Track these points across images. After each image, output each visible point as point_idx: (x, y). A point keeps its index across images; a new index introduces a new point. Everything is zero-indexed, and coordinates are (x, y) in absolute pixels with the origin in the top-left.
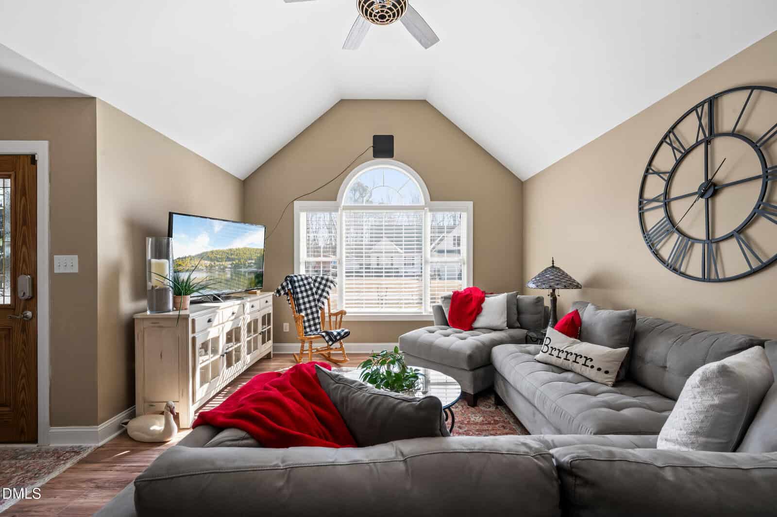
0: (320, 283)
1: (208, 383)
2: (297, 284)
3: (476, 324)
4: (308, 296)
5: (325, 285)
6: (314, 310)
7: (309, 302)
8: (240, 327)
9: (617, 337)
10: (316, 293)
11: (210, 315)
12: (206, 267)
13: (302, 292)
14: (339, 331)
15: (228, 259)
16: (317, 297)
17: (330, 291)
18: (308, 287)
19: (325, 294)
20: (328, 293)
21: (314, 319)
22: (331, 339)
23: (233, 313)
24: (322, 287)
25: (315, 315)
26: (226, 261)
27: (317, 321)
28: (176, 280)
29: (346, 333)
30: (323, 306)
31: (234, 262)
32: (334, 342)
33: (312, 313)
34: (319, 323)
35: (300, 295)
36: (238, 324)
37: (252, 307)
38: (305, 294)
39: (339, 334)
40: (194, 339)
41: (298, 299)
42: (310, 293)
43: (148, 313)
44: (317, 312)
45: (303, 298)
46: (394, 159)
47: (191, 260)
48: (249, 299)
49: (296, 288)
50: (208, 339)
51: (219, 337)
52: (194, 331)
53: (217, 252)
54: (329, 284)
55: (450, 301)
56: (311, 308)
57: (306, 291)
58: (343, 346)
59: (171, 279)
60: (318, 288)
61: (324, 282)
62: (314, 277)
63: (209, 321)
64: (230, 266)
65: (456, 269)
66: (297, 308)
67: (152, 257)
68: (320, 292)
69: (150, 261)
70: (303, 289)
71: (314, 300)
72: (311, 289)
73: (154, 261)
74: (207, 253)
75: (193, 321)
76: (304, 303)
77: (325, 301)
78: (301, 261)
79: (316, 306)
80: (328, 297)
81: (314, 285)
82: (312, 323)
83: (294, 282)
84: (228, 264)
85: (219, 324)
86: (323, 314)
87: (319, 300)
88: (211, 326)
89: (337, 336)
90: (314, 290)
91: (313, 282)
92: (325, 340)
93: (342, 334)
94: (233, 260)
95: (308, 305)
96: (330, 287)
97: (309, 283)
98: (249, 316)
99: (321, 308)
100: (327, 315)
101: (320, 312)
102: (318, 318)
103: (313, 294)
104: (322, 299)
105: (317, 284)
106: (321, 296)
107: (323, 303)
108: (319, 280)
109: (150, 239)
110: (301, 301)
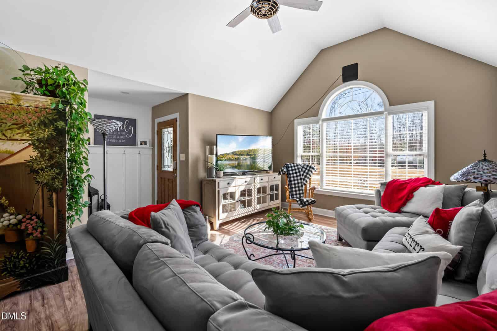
0: (306, 169)
1: (228, 213)
2: (290, 169)
3: (406, 209)
4: (297, 176)
5: (309, 170)
6: (300, 185)
7: (298, 180)
8: (251, 189)
9: (461, 234)
10: (303, 175)
11: (229, 181)
12: (235, 158)
13: (293, 174)
14: (308, 199)
15: (248, 155)
16: (303, 177)
17: (311, 174)
18: (297, 171)
19: (308, 176)
20: (310, 175)
21: (299, 190)
22: (301, 203)
23: (246, 182)
24: (307, 171)
25: (301, 188)
26: (246, 156)
27: (301, 192)
28: (217, 165)
29: (312, 201)
30: (306, 183)
31: (252, 156)
32: (303, 206)
33: (299, 187)
34: (303, 193)
35: (292, 176)
36: (250, 188)
37: (262, 179)
38: (295, 175)
39: (307, 201)
40: (219, 191)
41: (290, 177)
42: (298, 174)
43: (207, 178)
44: (302, 186)
45: (294, 177)
46: (358, 80)
47: (227, 155)
48: (259, 176)
49: (289, 171)
50: (228, 192)
51: (235, 192)
52: (219, 187)
53: (241, 151)
54: (311, 169)
55: (385, 186)
56: (298, 183)
57: (296, 173)
58: (312, 209)
59: (214, 164)
60: (304, 172)
61: (308, 168)
62: (302, 165)
63: (228, 184)
64: (249, 158)
65: (418, 161)
66: (289, 182)
67: (209, 154)
68: (305, 174)
69: (208, 156)
70: (294, 172)
71: (301, 179)
72: (299, 172)
73: (209, 156)
74: (235, 152)
75: (219, 183)
76: (294, 180)
77: (308, 180)
78: (298, 155)
79: (301, 183)
80: (310, 178)
81: (302, 170)
82: (298, 192)
83: (289, 167)
84: (248, 157)
85: (236, 186)
86: (306, 187)
87: (304, 179)
88: (230, 186)
89: (306, 202)
90: (301, 173)
91: (301, 168)
92: (298, 203)
93: (310, 201)
94: (251, 155)
95: (296, 182)
96: (311, 172)
97: (298, 169)
98: (259, 184)
99: (305, 184)
100: (308, 189)
101: (304, 186)
102: (302, 190)
103: (300, 175)
104: (306, 179)
105: (304, 170)
106: (306, 176)
107: (306, 181)
108: (305, 167)
109: (208, 147)
110: (292, 179)
